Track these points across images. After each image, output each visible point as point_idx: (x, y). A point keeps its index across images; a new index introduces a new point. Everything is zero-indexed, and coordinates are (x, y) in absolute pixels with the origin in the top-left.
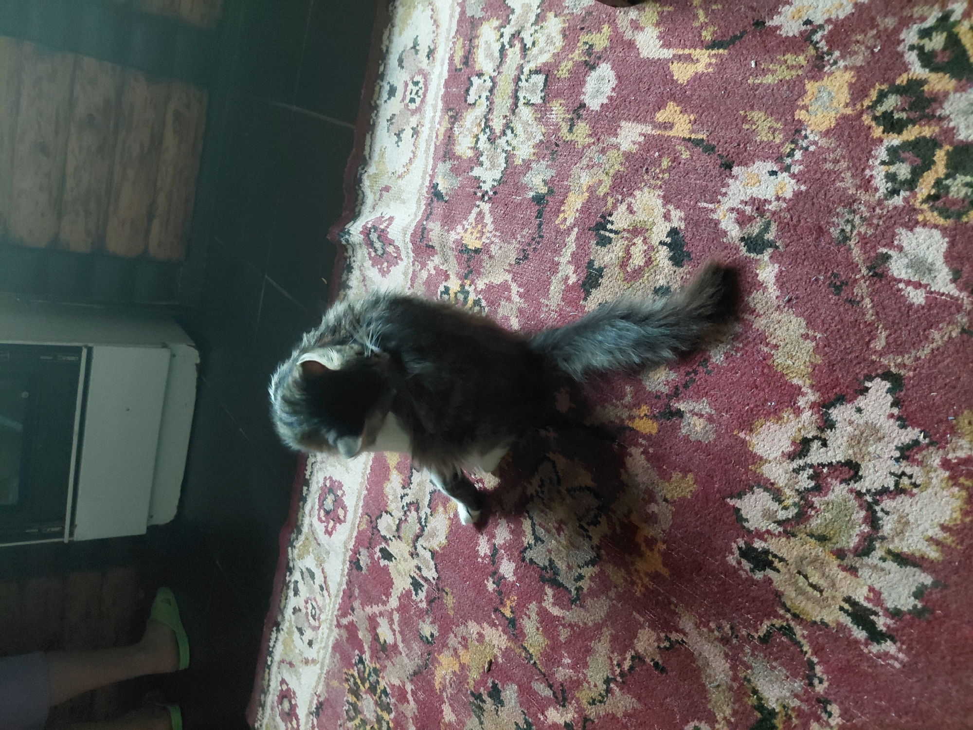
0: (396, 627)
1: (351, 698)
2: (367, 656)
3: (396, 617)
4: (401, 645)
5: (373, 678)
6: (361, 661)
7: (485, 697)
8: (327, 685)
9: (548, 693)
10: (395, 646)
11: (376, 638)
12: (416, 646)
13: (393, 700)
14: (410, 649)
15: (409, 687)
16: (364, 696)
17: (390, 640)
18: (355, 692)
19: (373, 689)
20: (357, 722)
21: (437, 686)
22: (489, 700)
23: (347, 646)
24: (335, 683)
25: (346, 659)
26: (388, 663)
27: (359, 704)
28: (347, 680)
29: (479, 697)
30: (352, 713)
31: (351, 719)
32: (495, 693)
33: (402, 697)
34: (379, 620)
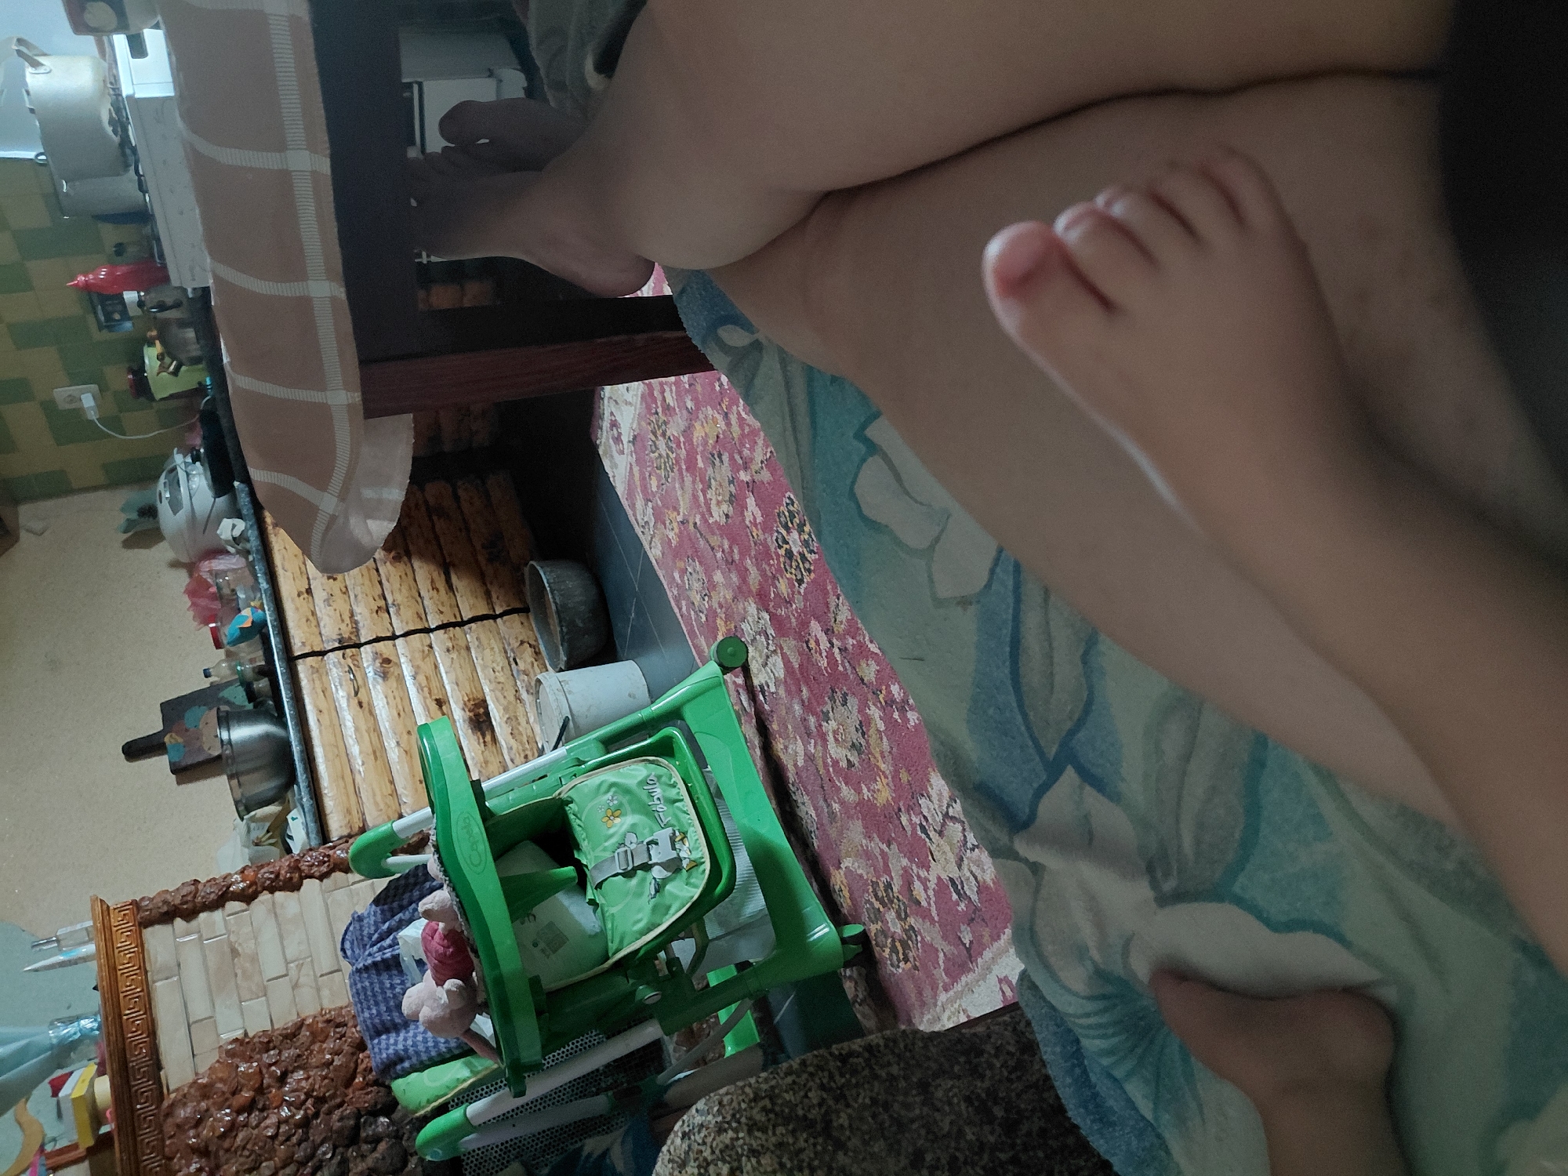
0: (674, 395)
1: (654, 438)
2: (660, 410)
3: (674, 388)
4: (677, 410)
5: (664, 427)
6: (657, 413)
7: (716, 456)
8: (639, 424)
9: (740, 462)
10: (674, 409)
11: (664, 399)
12: (685, 412)
13: (674, 446)
14: (682, 413)
15: (682, 439)
16: (660, 438)
17: (672, 404)
18: (654, 433)
19: (664, 434)
20: (656, 454)
21: (695, 443)
22: (717, 459)
23: (649, 400)
24: (643, 424)
25: (648, 408)
26: (670, 418)
27: (657, 443)
28: (650, 424)
29: (713, 456)
30: (654, 449)
31: (654, 452)
32: (720, 456)
33: (679, 446)
34: (665, 387)
